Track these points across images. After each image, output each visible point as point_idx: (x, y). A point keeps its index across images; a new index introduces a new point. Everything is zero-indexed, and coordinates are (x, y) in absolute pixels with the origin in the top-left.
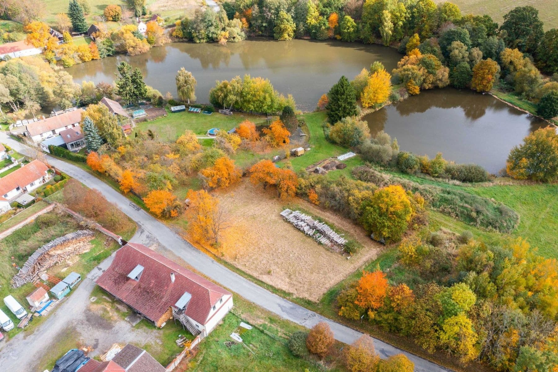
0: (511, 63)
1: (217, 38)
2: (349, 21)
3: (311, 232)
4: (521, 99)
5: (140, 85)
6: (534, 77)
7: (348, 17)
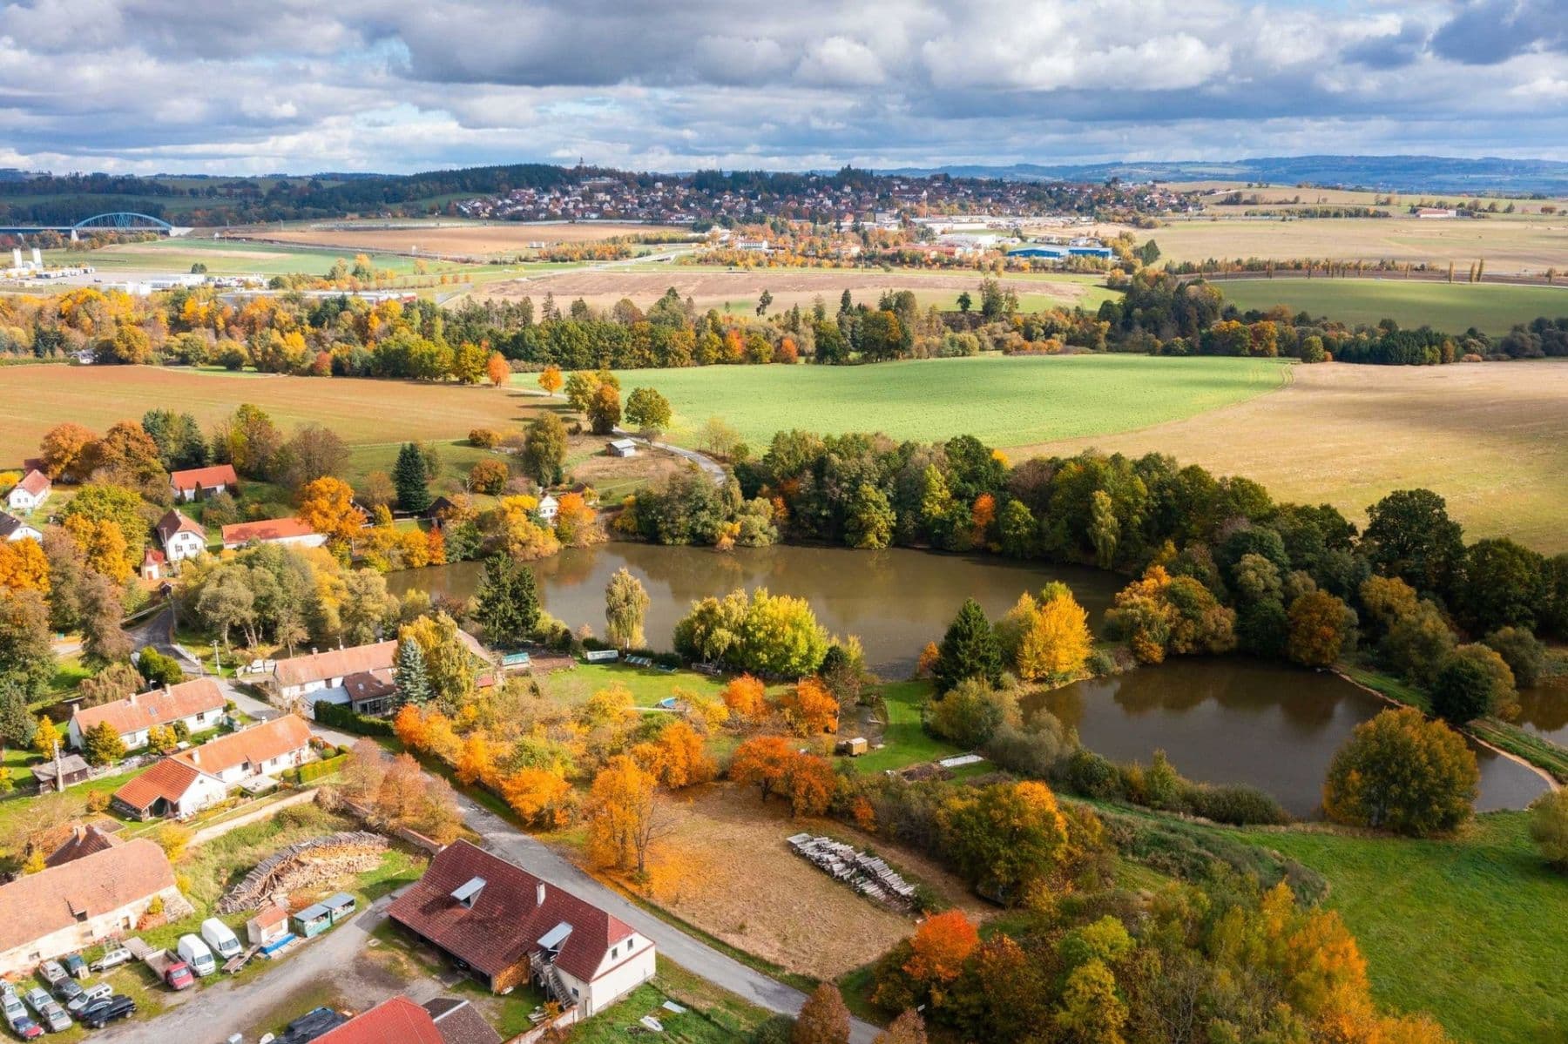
0: (1389, 609)
1: (713, 537)
2: (1018, 511)
3: (846, 874)
4: (1405, 685)
5: (527, 602)
6: (1430, 635)
7: (1018, 504)
